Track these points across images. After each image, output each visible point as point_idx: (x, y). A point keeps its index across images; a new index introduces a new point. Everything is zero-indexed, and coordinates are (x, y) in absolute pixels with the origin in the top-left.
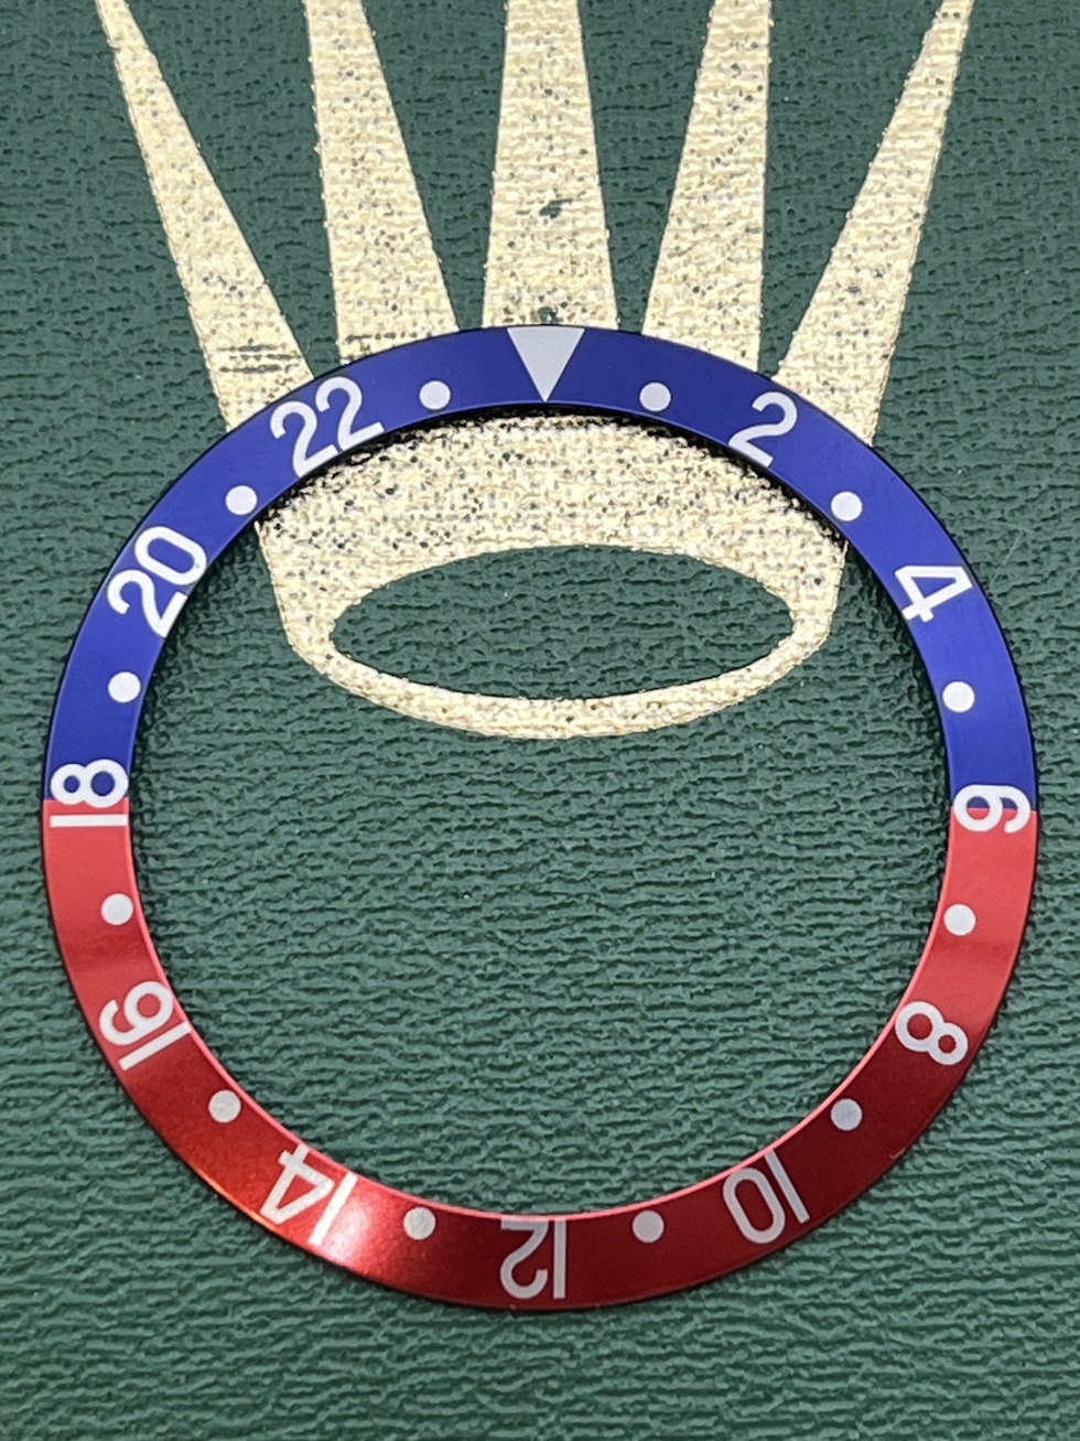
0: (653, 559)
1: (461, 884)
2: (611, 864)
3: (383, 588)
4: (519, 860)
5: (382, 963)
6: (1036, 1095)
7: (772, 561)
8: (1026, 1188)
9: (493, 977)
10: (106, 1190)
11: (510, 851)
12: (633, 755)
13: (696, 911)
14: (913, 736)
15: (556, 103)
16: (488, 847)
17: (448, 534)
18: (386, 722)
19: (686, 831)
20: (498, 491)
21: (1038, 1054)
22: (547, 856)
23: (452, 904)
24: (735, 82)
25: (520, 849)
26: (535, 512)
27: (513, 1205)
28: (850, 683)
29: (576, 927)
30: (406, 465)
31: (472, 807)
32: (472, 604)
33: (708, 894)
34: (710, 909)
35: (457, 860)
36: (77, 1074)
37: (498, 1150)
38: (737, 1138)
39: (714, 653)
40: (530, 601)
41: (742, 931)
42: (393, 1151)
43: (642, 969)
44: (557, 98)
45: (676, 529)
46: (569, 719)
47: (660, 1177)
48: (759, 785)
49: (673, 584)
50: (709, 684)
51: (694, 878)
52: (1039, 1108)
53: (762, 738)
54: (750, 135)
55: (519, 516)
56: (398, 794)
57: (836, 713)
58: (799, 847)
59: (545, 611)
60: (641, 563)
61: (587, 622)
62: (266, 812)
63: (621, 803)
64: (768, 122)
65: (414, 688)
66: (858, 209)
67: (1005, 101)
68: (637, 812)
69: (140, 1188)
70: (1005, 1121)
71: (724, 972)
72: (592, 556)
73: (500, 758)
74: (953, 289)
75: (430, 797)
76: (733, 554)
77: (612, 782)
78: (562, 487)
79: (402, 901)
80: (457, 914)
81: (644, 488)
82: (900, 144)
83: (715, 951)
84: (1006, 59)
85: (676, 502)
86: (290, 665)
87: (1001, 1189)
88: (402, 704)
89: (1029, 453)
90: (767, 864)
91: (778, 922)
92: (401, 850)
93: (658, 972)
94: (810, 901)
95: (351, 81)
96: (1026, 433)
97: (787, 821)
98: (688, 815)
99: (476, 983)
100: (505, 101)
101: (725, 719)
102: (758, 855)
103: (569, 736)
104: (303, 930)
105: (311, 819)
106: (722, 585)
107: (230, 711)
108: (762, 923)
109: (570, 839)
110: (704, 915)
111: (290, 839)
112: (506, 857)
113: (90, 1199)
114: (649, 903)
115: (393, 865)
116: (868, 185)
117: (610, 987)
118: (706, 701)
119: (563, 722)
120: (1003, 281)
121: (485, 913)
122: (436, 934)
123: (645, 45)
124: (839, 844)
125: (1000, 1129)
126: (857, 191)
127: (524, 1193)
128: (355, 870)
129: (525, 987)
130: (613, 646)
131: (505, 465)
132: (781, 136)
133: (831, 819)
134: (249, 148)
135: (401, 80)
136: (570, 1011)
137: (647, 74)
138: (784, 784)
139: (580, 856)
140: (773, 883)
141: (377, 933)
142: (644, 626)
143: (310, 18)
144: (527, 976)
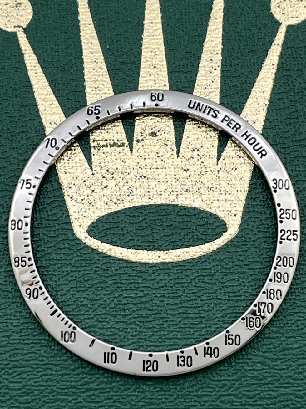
0: (185, 208)
1: (126, 307)
2: (171, 301)
3: (103, 217)
4: (143, 300)
5: (102, 331)
6: (301, 373)
7: (221, 209)
8: (298, 402)
9: (136, 336)
10: (16, 400)
11: (140, 297)
12: (178, 268)
13: (197, 316)
14: (264, 263)
15: (157, 70)
16: (133, 296)
17: (123, 200)
18: (103, 257)
19: (194, 291)
20: (138, 187)
21: (302, 360)
22: (152, 299)
23: (123, 313)
24: (211, 65)
25: (144, 296)
26: (149, 194)
27: (140, 406)
28: (245, 246)
29: (161, 320)
30: (110, 179)
31: (129, 283)
32: (130, 221)
33: (201, 311)
34: (202, 315)
35: (124, 299)
36: (8, 364)
37: (136, 388)
38: (209, 386)
39: (203, 237)
40: (148, 221)
41: (211, 322)
42: (104, 389)
43: (181, 333)
44: (157, 69)
45: (192, 199)
46: (159, 257)
47: (186, 397)
48: (217, 277)
49: (191, 216)
50: (202, 246)
51: (197, 305)
52: (302, 377)
53: (218, 263)
54: (216, 80)
55: (144, 195)
56: (107, 279)
57: (240, 255)
58: (229, 296)
59: (152, 224)
60: (181, 209)
61: (165, 227)
62: (67, 284)
63: (175, 282)
64: (221, 76)
65: (112, 247)
66: (248, 103)
67: (293, 70)
68: (180, 285)
69: (27, 399)
70: (292, 381)
71: (206, 335)
72: (167, 207)
73: (138, 269)
74: (277, 127)
75: (116, 280)
76: (209, 207)
77: (172, 276)
78: (158, 186)
79: (108, 312)
80: (125, 316)
81: (183, 187)
82: (261, 83)
83: (203, 328)
84: (293, 58)
85: (192, 191)
86: (74, 240)
87: (290, 402)
88: (108, 252)
89: (299, 177)
90: (219, 301)
91: (222, 319)
92: (107, 296)
93: (186, 334)
94: (232, 313)
95: (95, 64)
96: (299, 171)
97: (225, 288)
98: (195, 286)
99: (130, 337)
100: (141, 70)
101: (206, 257)
102: (217, 299)
103: (159, 262)
104: (77, 321)
105: (80, 287)
106: (206, 216)
107: (56, 254)
108: (217, 320)
109: (159, 293)
110: (200, 317)
111: (74, 293)
112: (139, 299)
113: (11, 403)
114: (183, 313)
115: (105, 301)
116: (251, 96)
117: (171, 339)
118: (201, 251)
119: (157, 258)
120: (292, 125)
121: (132, 316)
122: (118, 322)
123: (184, 53)
124: (241, 296)
125: (290, 384)
126: (248, 98)
127: (144, 402)
128: (93, 303)
129: (145, 339)
130: (172, 234)
131: (140, 179)
132: (225, 80)
133: (238, 288)
134: (64, 83)
135: (110, 63)
136: (158, 346)
137: (185, 62)
138: (225, 277)
139: (162, 299)
140: (221, 307)
141: (100, 322)
142: (182, 228)
143: (83, 45)
144: (145, 335)
